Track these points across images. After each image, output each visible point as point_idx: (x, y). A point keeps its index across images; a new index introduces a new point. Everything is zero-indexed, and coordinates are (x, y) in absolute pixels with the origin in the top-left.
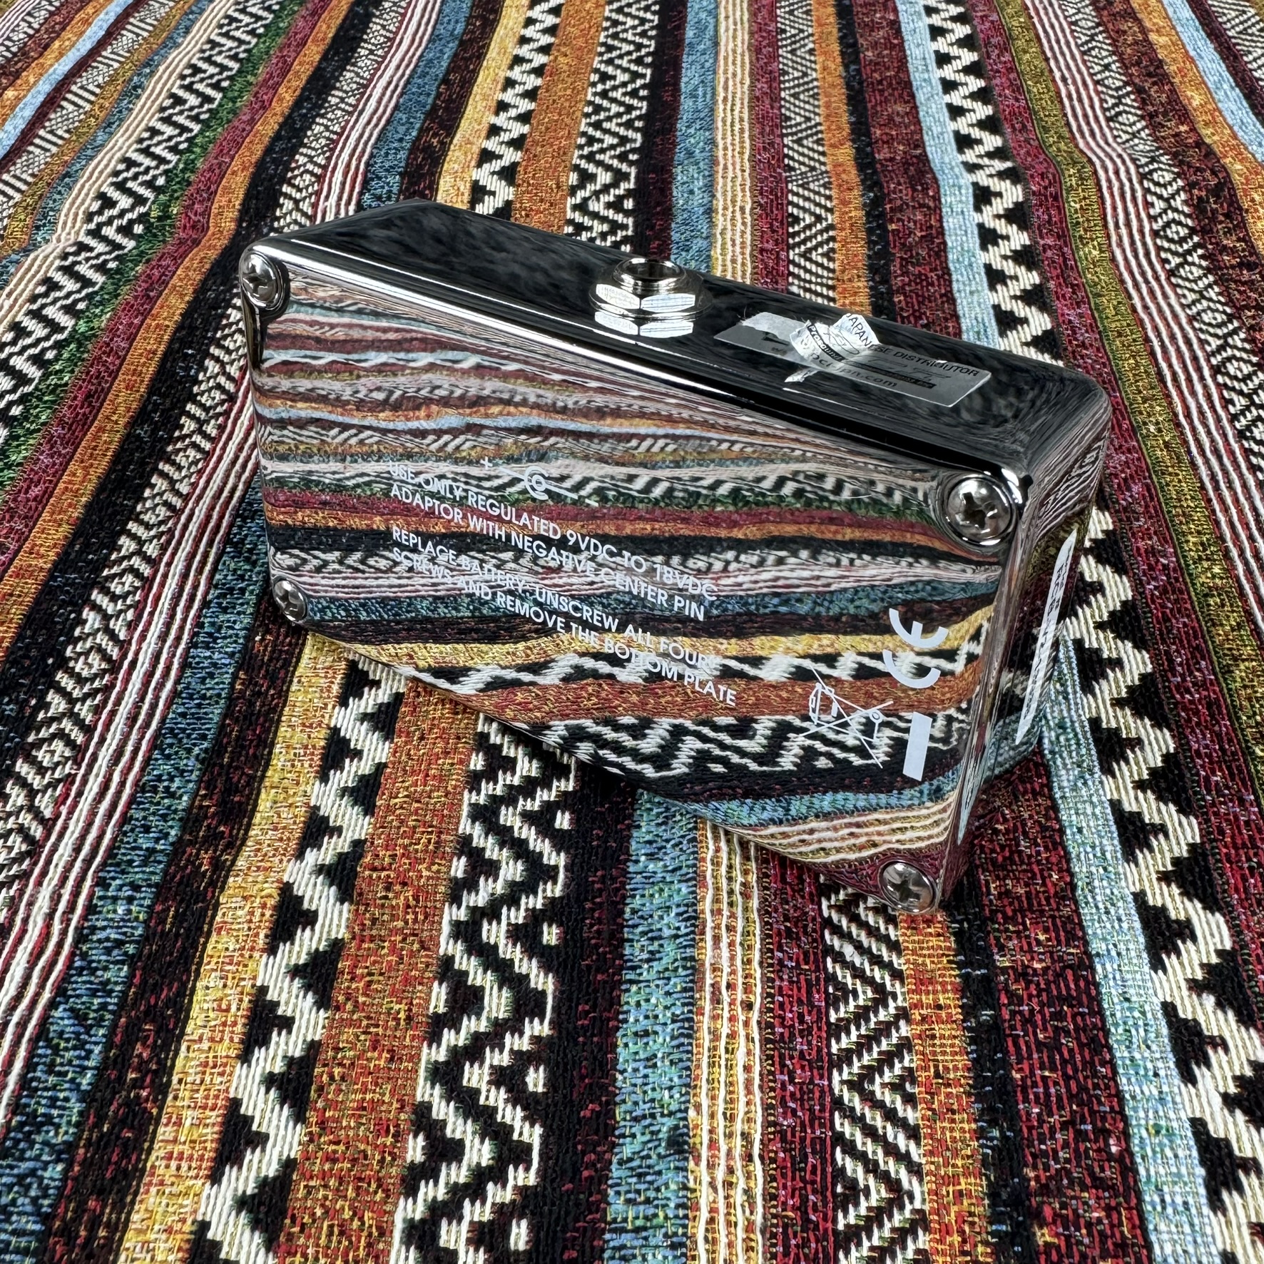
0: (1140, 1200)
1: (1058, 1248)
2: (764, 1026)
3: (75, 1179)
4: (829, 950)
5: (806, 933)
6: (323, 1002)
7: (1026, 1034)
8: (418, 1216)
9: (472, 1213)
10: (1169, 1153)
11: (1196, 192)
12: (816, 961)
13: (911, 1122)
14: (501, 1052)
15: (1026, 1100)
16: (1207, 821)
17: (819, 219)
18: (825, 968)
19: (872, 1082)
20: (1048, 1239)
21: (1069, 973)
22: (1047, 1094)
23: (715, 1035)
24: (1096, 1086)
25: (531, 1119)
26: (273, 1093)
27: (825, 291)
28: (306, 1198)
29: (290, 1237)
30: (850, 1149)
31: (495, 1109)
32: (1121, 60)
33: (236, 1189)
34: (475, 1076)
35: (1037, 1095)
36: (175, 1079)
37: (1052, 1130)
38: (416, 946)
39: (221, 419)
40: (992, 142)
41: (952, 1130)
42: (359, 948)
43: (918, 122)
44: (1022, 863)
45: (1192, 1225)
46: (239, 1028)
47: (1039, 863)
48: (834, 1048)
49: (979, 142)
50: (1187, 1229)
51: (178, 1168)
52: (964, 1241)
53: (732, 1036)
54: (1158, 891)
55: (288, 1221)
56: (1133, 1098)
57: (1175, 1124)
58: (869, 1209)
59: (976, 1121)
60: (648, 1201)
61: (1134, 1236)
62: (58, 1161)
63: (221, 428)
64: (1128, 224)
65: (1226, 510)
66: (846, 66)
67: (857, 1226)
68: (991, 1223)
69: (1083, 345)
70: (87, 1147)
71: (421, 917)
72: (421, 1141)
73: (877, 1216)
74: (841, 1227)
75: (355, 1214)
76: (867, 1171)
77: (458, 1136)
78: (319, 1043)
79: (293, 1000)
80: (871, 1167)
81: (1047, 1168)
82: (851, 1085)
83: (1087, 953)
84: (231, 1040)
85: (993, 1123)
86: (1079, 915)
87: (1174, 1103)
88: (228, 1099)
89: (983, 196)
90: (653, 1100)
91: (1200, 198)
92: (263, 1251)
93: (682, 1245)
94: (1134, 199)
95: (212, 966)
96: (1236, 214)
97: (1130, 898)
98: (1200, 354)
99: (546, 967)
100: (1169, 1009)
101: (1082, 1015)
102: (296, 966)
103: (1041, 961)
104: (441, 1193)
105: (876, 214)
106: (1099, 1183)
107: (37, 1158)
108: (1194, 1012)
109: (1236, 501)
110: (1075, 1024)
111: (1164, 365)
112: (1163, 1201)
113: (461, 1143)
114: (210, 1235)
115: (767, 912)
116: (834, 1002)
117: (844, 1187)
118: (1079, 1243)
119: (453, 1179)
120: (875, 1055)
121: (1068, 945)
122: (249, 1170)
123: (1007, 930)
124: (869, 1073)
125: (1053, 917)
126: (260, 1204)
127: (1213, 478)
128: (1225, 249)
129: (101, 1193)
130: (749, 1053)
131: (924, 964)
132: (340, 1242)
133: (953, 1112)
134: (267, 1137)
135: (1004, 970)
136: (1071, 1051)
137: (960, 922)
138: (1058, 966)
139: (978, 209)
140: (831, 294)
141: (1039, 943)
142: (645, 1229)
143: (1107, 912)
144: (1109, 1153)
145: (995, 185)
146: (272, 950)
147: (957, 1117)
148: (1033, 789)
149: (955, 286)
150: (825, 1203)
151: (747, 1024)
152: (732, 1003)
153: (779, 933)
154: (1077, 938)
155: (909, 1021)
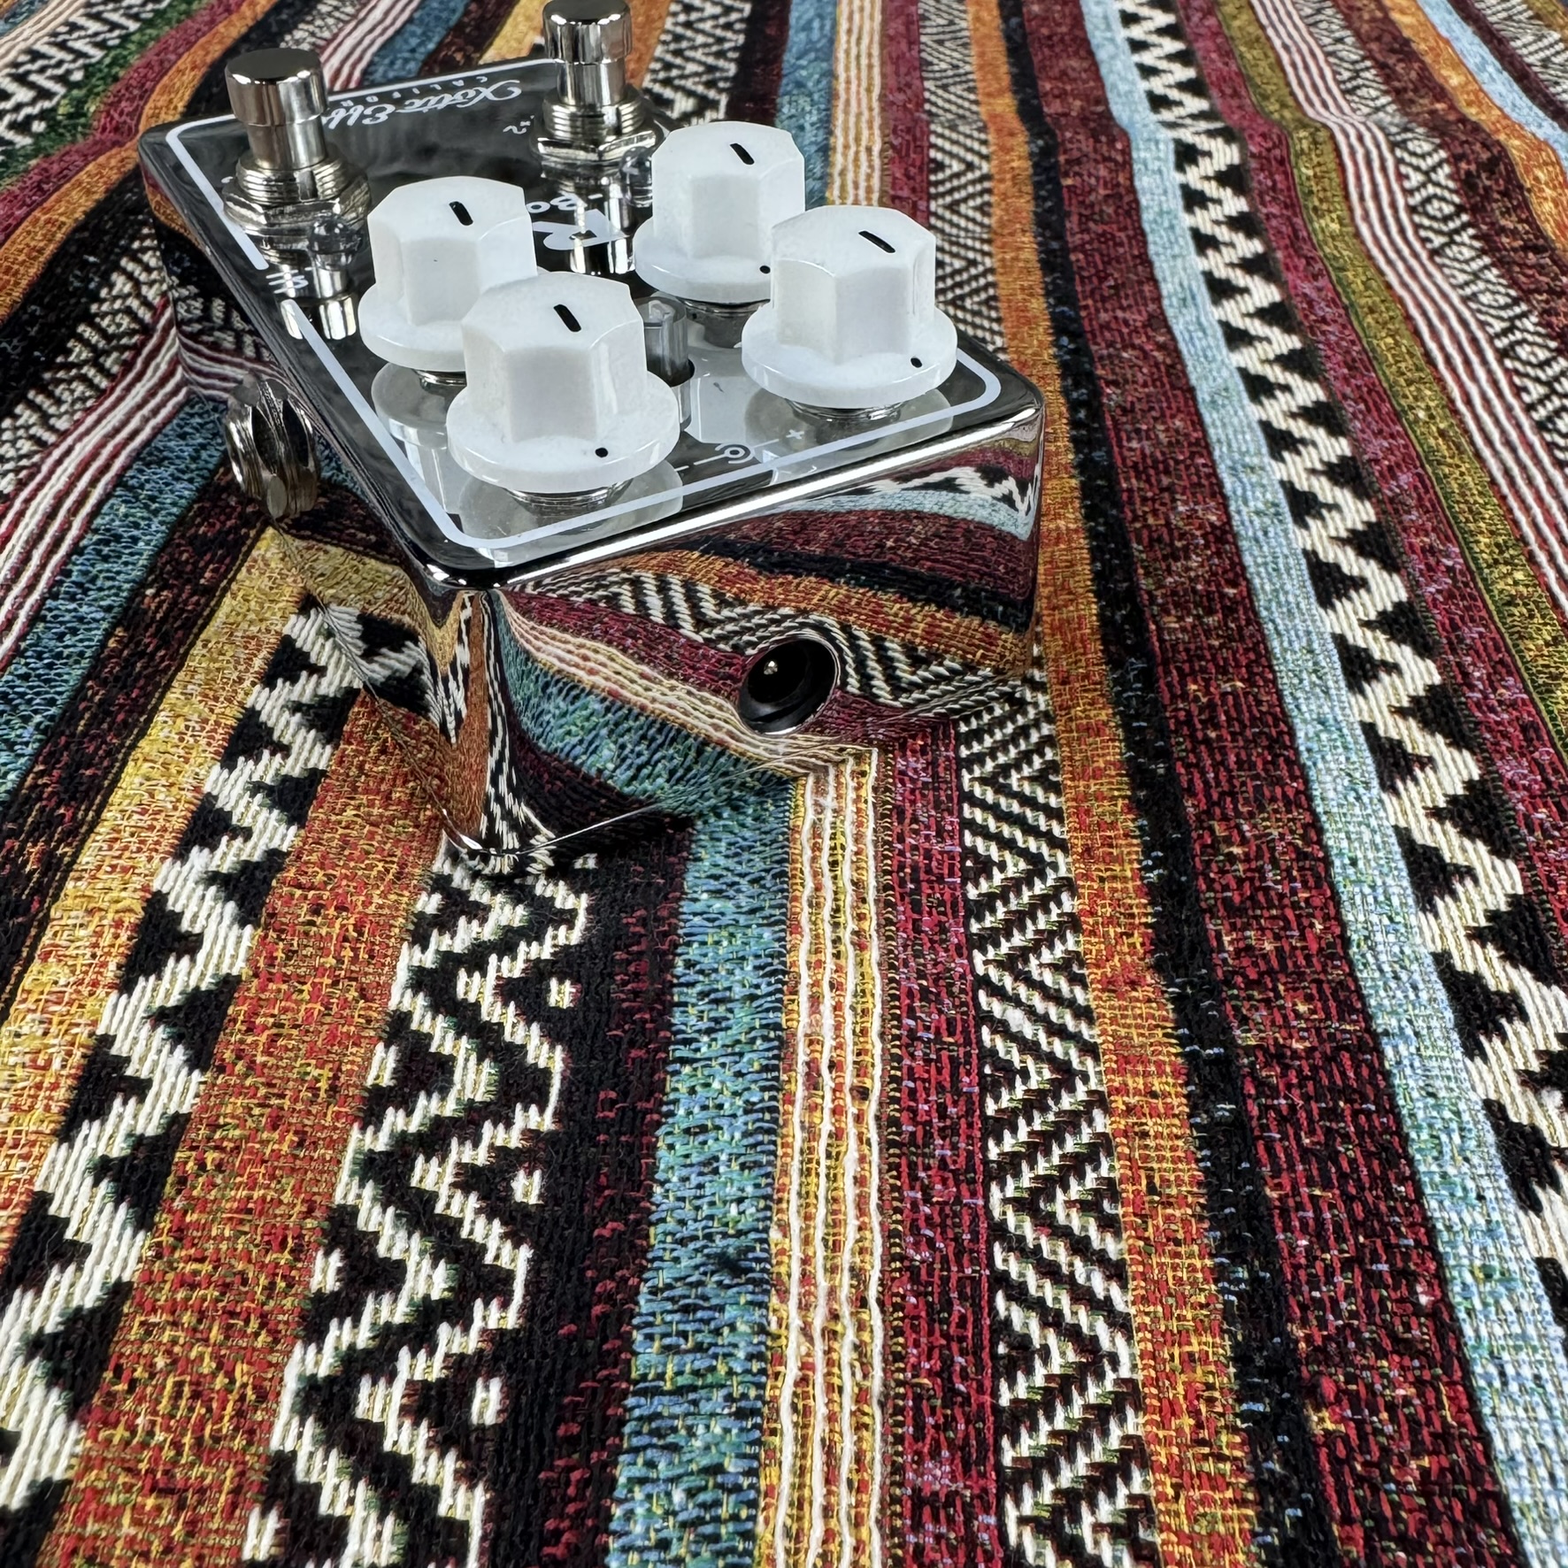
0: (1467, 1373)
1: (1345, 1439)
2: (885, 1122)
4: (987, 1018)
5: (951, 995)
6: (199, 1060)
7: (1285, 1137)
8: (323, 1372)
9: (412, 1368)
10: (1507, 1305)
11: (1463, 165)
12: (965, 1031)
13: (1113, 1256)
14: (476, 1145)
15: (1287, 1228)
16: (1532, 867)
17: (970, 167)
18: (980, 1041)
19: (1051, 1198)
20: (1330, 1426)
21: (1346, 1057)
22: (1319, 1221)
23: (811, 1132)
24: (1393, 1210)
25: (514, 1236)
26: (105, 1186)
27: (978, 245)
28: (142, 1341)
29: (111, 1398)
30: (1018, 1294)
31: (460, 1222)
32: (1357, 34)
33: (28, 1324)
34: (432, 1175)
35: (1304, 1222)
37: (1329, 1273)
38: (353, 994)
39: (127, 355)
40: (1195, 104)
41: (1175, 1268)
42: (263, 989)
43: (1098, 78)
44: (1270, 906)
45: (1549, 1409)
46: (61, 1094)
47: (1295, 906)
48: (993, 1152)
50: (1542, 1413)
52: (1199, 1425)
53: (837, 1135)
54: (1468, 953)
55: (108, 1375)
56: (1449, 1228)
57: (1513, 1266)
58: (1049, 1378)
59: (1212, 1256)
60: (699, 1348)
61: (1462, 1424)
63: (127, 366)
64: (1376, 196)
65: (1527, 509)
67: (1029, 1401)
68: (1239, 1401)
69: (1324, 320)
71: (363, 955)
72: (335, 1260)
73: (1061, 1389)
74: (1004, 1401)
75: (220, 1366)
76: (1045, 1324)
77: (396, 1255)
78: (187, 1117)
79: (152, 1056)
80: (1052, 1319)
81: (1323, 1324)
82: (1019, 1204)
83: (1368, 1030)
84: (47, 1108)
85: (1237, 1259)
86: (1356, 980)
87: (1511, 1237)
88: (31, 1193)
89: (1187, 155)
90: (711, 1217)
91: (1468, 173)
92: (62, 1418)
93: (755, 1412)
94: (1384, 169)
95: (30, 1005)
96: (1515, 192)
97: (1429, 960)
98: (1480, 335)
99: (553, 1036)
100: (1494, 1110)
101: (1368, 1113)
102: (162, 1009)
103: (1302, 1039)
104: (363, 1338)
105: (1046, 170)
106: (1404, 1347)
108: (1531, 1115)
109: (1540, 499)
110: (1356, 1126)
111: (1432, 346)
112: (1502, 1374)
113: (400, 1266)
115: (892, 966)
116: (990, 1087)
117: (1010, 1345)
118: (1377, 1432)
119: (384, 1317)
120: (1056, 1161)
121: (1341, 1019)
122: (53, 1296)
123: (1250, 998)
124: (1046, 1187)
125: (1319, 982)
126: (66, 1346)
127: (1507, 472)
128: (1503, 230)
130: (862, 1159)
131: (1129, 1037)
132: (191, 1409)
133: (1177, 1243)
134: (88, 1249)
135: (1249, 1051)
136: (1352, 1161)
137: (1181, 986)
138: (1328, 1048)
139: (1180, 167)
140: (986, 248)
141: (1298, 1016)
142: (694, 1388)
143: (1396, 977)
144: (1417, 1304)
145: (1204, 143)
146: (125, 985)
147: (1182, 1249)
148: (1284, 794)
149: (1152, 249)
150: (980, 1368)
151: (859, 1118)
152: (837, 1089)
153: (910, 994)
154: (1354, 1011)
155: (1108, 1111)
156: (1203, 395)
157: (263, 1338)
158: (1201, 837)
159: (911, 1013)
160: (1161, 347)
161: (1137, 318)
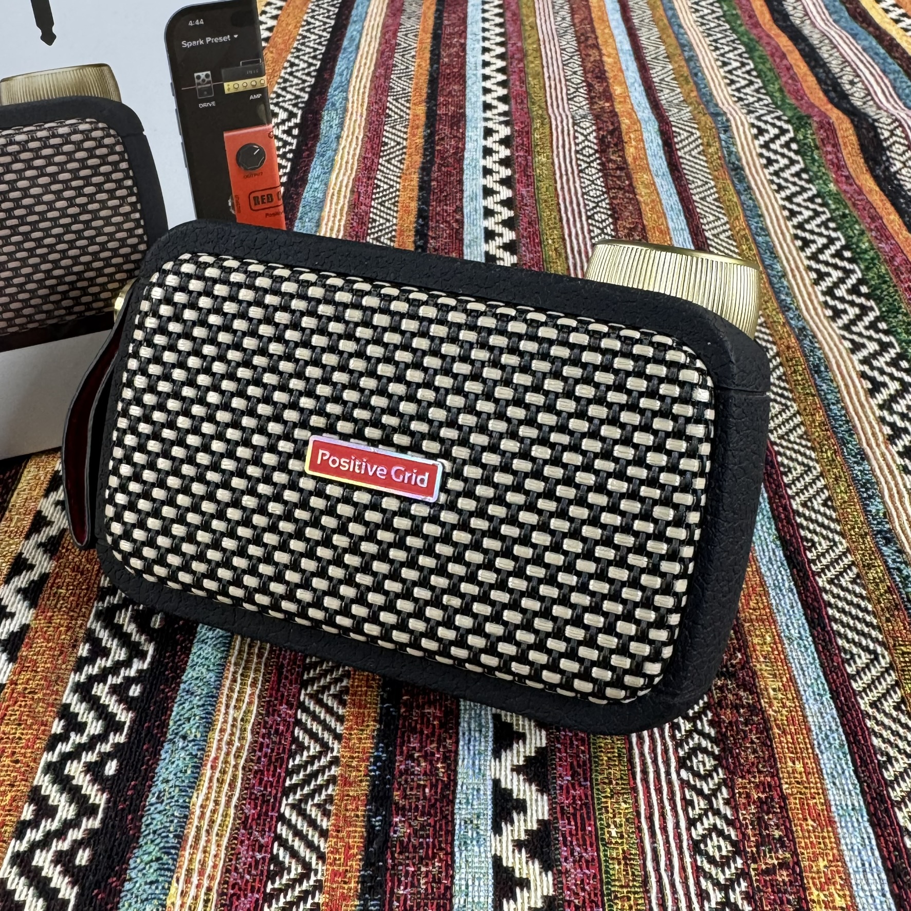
17: (398, 144)
32: (584, 69)
40: (503, 107)
43: (464, 95)
49: (496, 107)
66: (431, 65)
89: (488, 132)
91: (603, 136)
105: (430, 140)
139: (485, 138)
145: (497, 127)
149: (465, 177)
156: (466, 242)
160: (457, 221)
161: (450, 209)
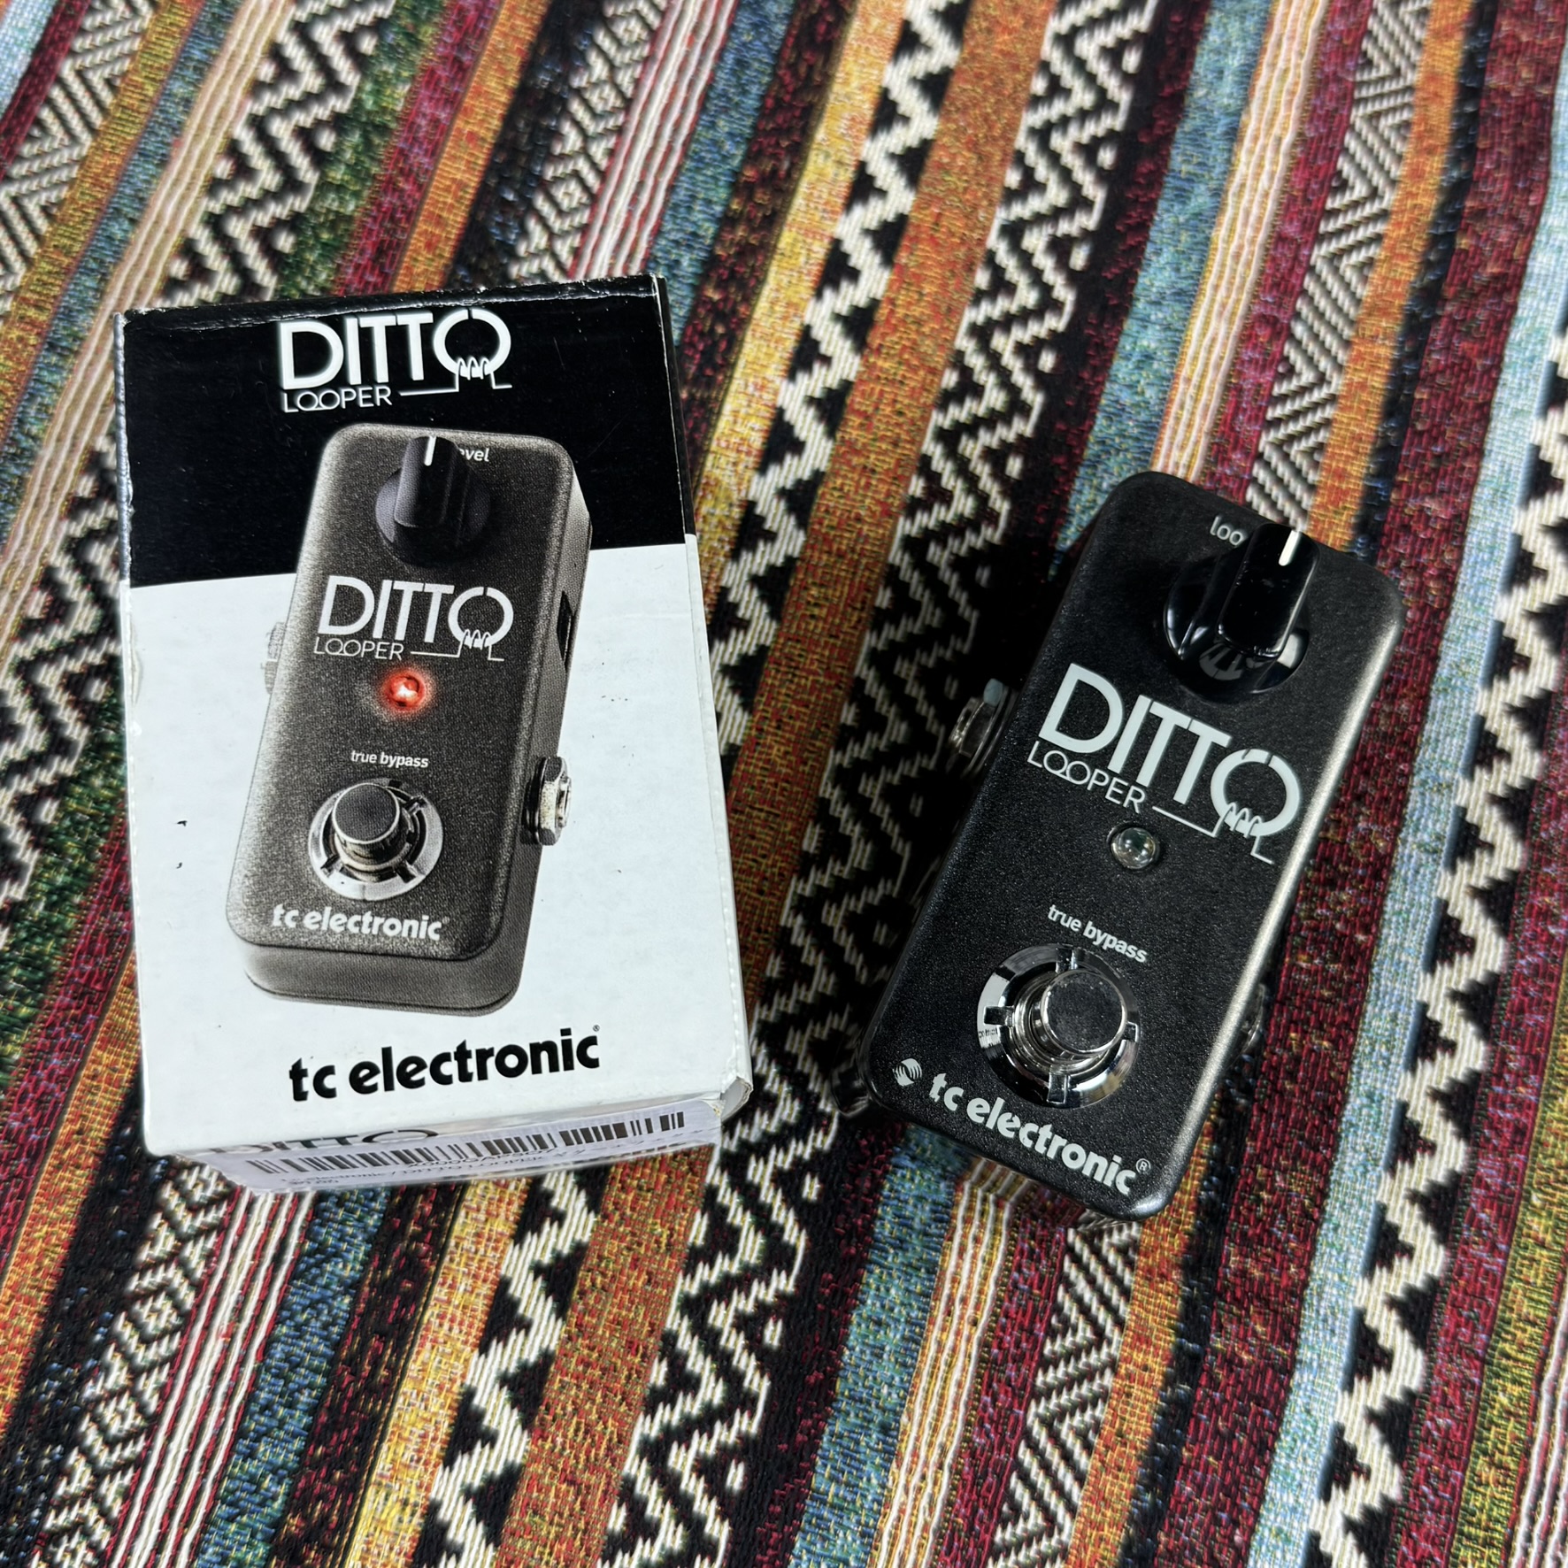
2: (984, 1344)
3: (361, 1315)
4: (1064, 1279)
5: (1047, 1254)
6: (594, 1205)
7: (1209, 1419)
8: (653, 1435)
9: (699, 1444)
12: (1049, 1288)
13: (1082, 1468)
15: (1184, 1478)
16: (1454, 1256)
18: (1056, 1296)
19: (1061, 1421)
21: (1270, 1372)
22: (1204, 1478)
24: (1246, 1482)
25: (761, 1369)
26: (540, 1283)
28: (560, 1392)
29: (544, 1422)
31: (733, 1354)
33: (500, 1365)
34: (720, 1316)
35: (1195, 1477)
36: (452, 1242)
37: (1195, 1509)
44: (1269, 1246)
51: (450, 1329)
54: (1378, 1313)
55: (543, 1408)
56: (1272, 1500)
59: (1135, 1483)
62: (345, 1293)
70: (372, 1286)
72: (664, 1367)
75: (600, 1418)
77: (697, 1370)
78: (586, 1246)
79: (567, 1195)
80: (1037, 1497)
81: (1177, 1538)
84: (507, 1217)
85: (1148, 1489)
86: (1299, 1315)
87: (1303, 1514)
88: (499, 1275)
97: (1351, 1313)
99: (802, 1222)
100: (1339, 1431)
101: (1263, 1416)
103: (1249, 1352)
104: (675, 1419)
107: (326, 1287)
108: (1358, 1439)
110: (1254, 1423)
113: (698, 1378)
114: (476, 1401)
115: (1015, 1224)
116: (1052, 1334)
117: (1009, 1507)
119: (688, 1409)
121: (1279, 1344)
122: (513, 1350)
123: (1230, 1311)
125: (1277, 1312)
129: (384, 1336)
131: (1146, 1320)
132: (585, 1439)
133: (1120, 1469)
134: (531, 1323)
135: (1214, 1352)
136: (1240, 1445)
137: (1192, 1288)
138: (1262, 1363)
143: (1325, 1321)
147: (1121, 1475)
148: (1314, 1159)
150: (991, 1517)
151: (969, 1340)
152: (961, 1317)
153: (1022, 1252)
154: (1289, 1339)
155: (1115, 1373)
157: (623, 1408)
158: (1247, 1176)
159: (1019, 1269)
